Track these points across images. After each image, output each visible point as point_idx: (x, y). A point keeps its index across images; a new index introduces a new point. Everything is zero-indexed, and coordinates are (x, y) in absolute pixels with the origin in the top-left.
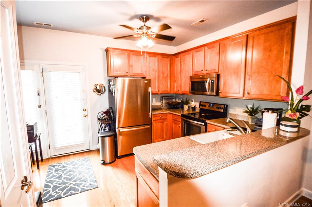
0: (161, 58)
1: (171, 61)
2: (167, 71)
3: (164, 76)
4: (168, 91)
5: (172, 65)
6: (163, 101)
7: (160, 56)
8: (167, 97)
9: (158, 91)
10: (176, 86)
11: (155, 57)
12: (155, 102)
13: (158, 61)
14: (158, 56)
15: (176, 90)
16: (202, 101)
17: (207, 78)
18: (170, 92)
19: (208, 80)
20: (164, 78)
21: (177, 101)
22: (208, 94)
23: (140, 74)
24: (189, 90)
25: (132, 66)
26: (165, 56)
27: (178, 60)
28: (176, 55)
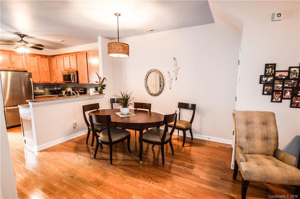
0: (40, 58)
1: (50, 60)
2: (47, 67)
3: (44, 71)
4: (48, 81)
5: (50, 63)
6: (46, 89)
7: (39, 56)
8: (49, 86)
9: (40, 81)
10: (55, 78)
11: (35, 57)
12: (38, 90)
13: (38, 59)
14: (37, 56)
15: (55, 81)
16: (73, 87)
17: (71, 73)
18: (50, 82)
19: (72, 74)
20: (44, 72)
21: (58, 88)
22: (73, 82)
23: (22, 68)
24: (62, 81)
25: (14, 62)
26: (44, 57)
27: (54, 60)
28: (53, 56)
